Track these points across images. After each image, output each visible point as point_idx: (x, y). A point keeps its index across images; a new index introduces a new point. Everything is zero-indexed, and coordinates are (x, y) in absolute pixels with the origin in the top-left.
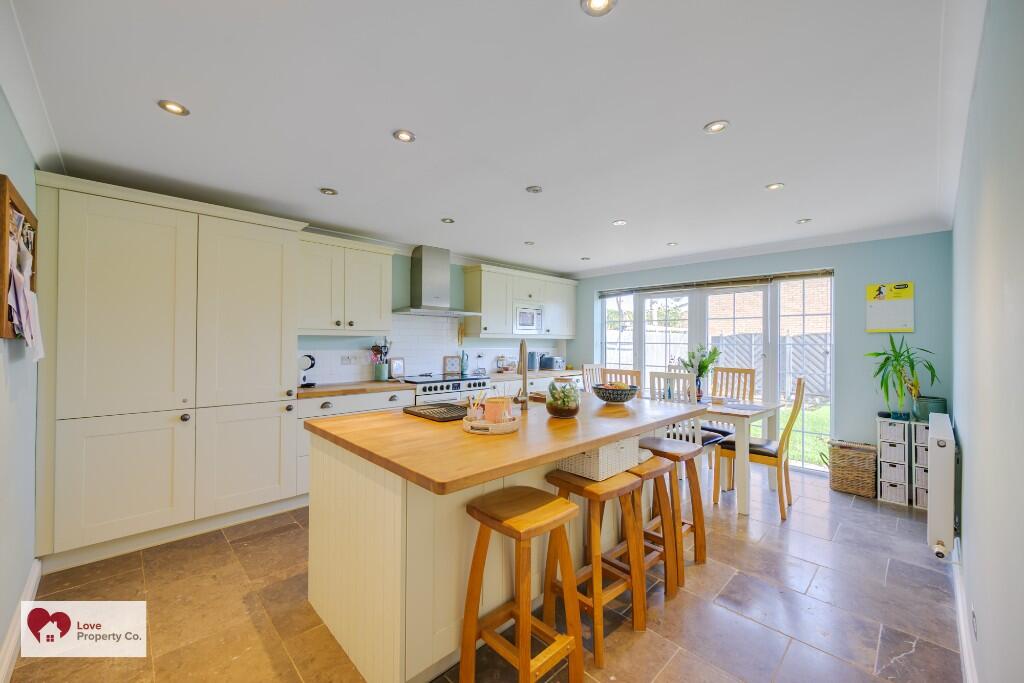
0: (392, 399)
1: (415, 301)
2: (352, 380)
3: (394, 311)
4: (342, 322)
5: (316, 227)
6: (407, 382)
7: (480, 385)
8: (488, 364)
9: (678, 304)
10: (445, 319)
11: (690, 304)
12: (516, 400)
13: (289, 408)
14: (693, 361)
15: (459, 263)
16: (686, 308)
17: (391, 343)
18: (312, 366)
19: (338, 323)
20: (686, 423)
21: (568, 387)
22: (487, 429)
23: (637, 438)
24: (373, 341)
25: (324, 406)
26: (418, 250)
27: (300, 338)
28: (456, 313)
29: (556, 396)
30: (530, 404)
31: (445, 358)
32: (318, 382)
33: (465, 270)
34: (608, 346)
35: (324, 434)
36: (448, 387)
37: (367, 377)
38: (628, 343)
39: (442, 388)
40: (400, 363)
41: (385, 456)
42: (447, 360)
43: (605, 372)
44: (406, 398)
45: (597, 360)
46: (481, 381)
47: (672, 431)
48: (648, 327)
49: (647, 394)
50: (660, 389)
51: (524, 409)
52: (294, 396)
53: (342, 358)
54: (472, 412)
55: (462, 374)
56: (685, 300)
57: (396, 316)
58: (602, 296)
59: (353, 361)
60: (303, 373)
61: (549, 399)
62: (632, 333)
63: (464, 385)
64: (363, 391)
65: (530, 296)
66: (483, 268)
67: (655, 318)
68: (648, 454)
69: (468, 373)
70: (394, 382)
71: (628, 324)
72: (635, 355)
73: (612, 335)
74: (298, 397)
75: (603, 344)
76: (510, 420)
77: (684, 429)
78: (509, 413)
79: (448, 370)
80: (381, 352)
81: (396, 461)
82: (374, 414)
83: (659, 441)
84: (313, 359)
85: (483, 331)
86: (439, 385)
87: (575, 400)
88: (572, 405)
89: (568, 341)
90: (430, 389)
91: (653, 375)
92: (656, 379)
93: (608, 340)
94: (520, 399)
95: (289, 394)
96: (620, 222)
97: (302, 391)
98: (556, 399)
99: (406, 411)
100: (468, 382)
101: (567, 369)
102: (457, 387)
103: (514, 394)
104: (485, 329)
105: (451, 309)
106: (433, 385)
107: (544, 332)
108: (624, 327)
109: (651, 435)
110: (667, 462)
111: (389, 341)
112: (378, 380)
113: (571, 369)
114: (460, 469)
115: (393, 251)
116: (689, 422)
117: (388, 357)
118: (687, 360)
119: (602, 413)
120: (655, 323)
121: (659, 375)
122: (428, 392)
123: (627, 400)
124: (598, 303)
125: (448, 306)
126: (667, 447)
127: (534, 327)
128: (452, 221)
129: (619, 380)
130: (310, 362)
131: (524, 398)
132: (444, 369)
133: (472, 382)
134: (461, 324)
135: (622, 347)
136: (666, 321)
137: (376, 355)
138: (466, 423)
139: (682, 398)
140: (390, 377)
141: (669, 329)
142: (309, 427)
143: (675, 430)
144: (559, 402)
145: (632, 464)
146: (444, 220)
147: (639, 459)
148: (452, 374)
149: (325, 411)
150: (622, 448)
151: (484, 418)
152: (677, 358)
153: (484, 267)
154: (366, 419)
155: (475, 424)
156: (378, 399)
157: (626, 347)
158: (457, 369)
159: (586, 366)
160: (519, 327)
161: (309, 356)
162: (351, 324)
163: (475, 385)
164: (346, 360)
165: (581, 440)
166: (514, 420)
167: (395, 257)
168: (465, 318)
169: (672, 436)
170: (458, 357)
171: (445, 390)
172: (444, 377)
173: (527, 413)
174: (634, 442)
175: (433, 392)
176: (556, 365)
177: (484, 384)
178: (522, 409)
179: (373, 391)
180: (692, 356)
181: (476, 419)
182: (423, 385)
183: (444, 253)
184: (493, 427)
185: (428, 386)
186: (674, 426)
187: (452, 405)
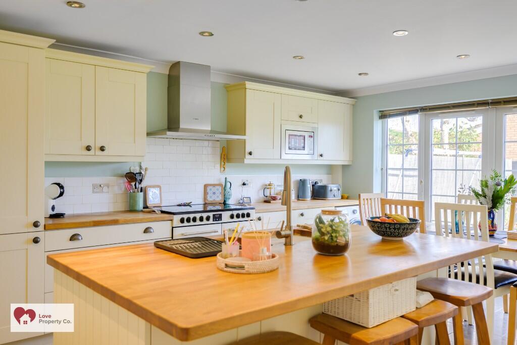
0: (147, 231)
1: (173, 124)
2: (105, 210)
3: (148, 134)
4: (93, 146)
5: (64, 43)
6: (163, 212)
7: (243, 216)
8: (253, 193)
9: (473, 124)
10: (206, 143)
11: (485, 126)
12: (278, 234)
13: (36, 241)
14: (486, 189)
15: (221, 80)
16: (479, 130)
17: (146, 169)
18: (61, 194)
19: (88, 148)
20: (476, 261)
21: (337, 220)
22: (242, 267)
23: (416, 278)
24: (128, 168)
25: (74, 238)
26: (175, 66)
27: (48, 164)
28: (218, 136)
29: (323, 230)
30: (295, 239)
31: (206, 186)
32: (67, 211)
33: (227, 88)
34: (390, 172)
35: (67, 270)
36: (208, 219)
37: (121, 206)
38: (414, 169)
39: (201, 219)
40: (157, 191)
41: (127, 296)
42: (208, 189)
43: (384, 202)
44: (161, 230)
45: (377, 189)
46: (245, 212)
47: (460, 270)
48: (436, 150)
49: (432, 227)
50: (446, 221)
51: (288, 244)
52: (41, 228)
53: (94, 186)
54: (228, 247)
55: (225, 203)
56: (479, 120)
57: (152, 139)
58: (383, 116)
59: (105, 189)
60: (52, 202)
61: (315, 234)
62: (417, 156)
63: (226, 216)
64: (115, 222)
65: (301, 117)
66: (247, 86)
67: (446, 140)
68: (427, 297)
69: (231, 202)
70: (149, 212)
71: (413, 147)
72: (420, 182)
73: (394, 160)
74: (46, 228)
75: (384, 170)
76: (269, 257)
77: (474, 269)
78: (268, 250)
79: (210, 199)
80: (136, 180)
81: (138, 302)
82: (122, 248)
83: (442, 282)
84: (61, 187)
85: (247, 156)
86: (198, 216)
87: (344, 236)
88: (341, 241)
89: (344, 167)
90: (188, 220)
91: (439, 206)
92: (442, 211)
93: (389, 166)
94: (283, 233)
95: (36, 225)
96: (401, 33)
97: (51, 221)
98: (323, 234)
99: (158, 246)
100: (230, 213)
101: (343, 198)
102: (218, 218)
103: (276, 226)
104: (250, 153)
105: (212, 132)
106: (192, 216)
107: (316, 156)
108: (409, 151)
109: (433, 274)
110: (451, 307)
111: (144, 167)
112: (132, 210)
113: (348, 198)
114: (208, 313)
115: (147, 68)
116: (480, 261)
117: (143, 185)
118: (479, 189)
119: (377, 250)
120: (447, 146)
121: (446, 206)
122: (186, 224)
123: (406, 235)
124: (378, 124)
125: (208, 128)
126: (453, 289)
127: (306, 152)
128: (212, 35)
129: (399, 212)
130: (58, 191)
131: (288, 232)
132: (205, 199)
133: (235, 213)
134: (223, 149)
135: (406, 173)
136: (458, 145)
137: (129, 182)
138: (219, 260)
139: (472, 232)
140: (146, 207)
141: (461, 153)
142: (52, 262)
143: (463, 269)
144: (326, 238)
145: (409, 308)
146: (202, 34)
147: (417, 302)
148: (212, 204)
149: (75, 244)
150: (396, 290)
151: (240, 255)
152: (467, 187)
153: (249, 85)
154: (114, 254)
155: (230, 261)
156: (132, 232)
157: (411, 173)
158: (219, 198)
159: (363, 196)
160: (288, 151)
161: (58, 184)
162: (102, 149)
163: (238, 216)
164: (97, 188)
165: (351, 281)
166: (273, 257)
167: (150, 74)
168: (229, 142)
169: (460, 276)
170: (220, 185)
171: (205, 222)
172: (205, 207)
173: (291, 249)
174: (412, 283)
175: (192, 223)
176: (330, 195)
177: (248, 215)
178: (285, 244)
179: (126, 222)
180: (485, 184)
181: (231, 255)
182: (181, 216)
183: (204, 69)
184: (248, 265)
185: (185, 216)
186: (462, 265)
187: (207, 239)
